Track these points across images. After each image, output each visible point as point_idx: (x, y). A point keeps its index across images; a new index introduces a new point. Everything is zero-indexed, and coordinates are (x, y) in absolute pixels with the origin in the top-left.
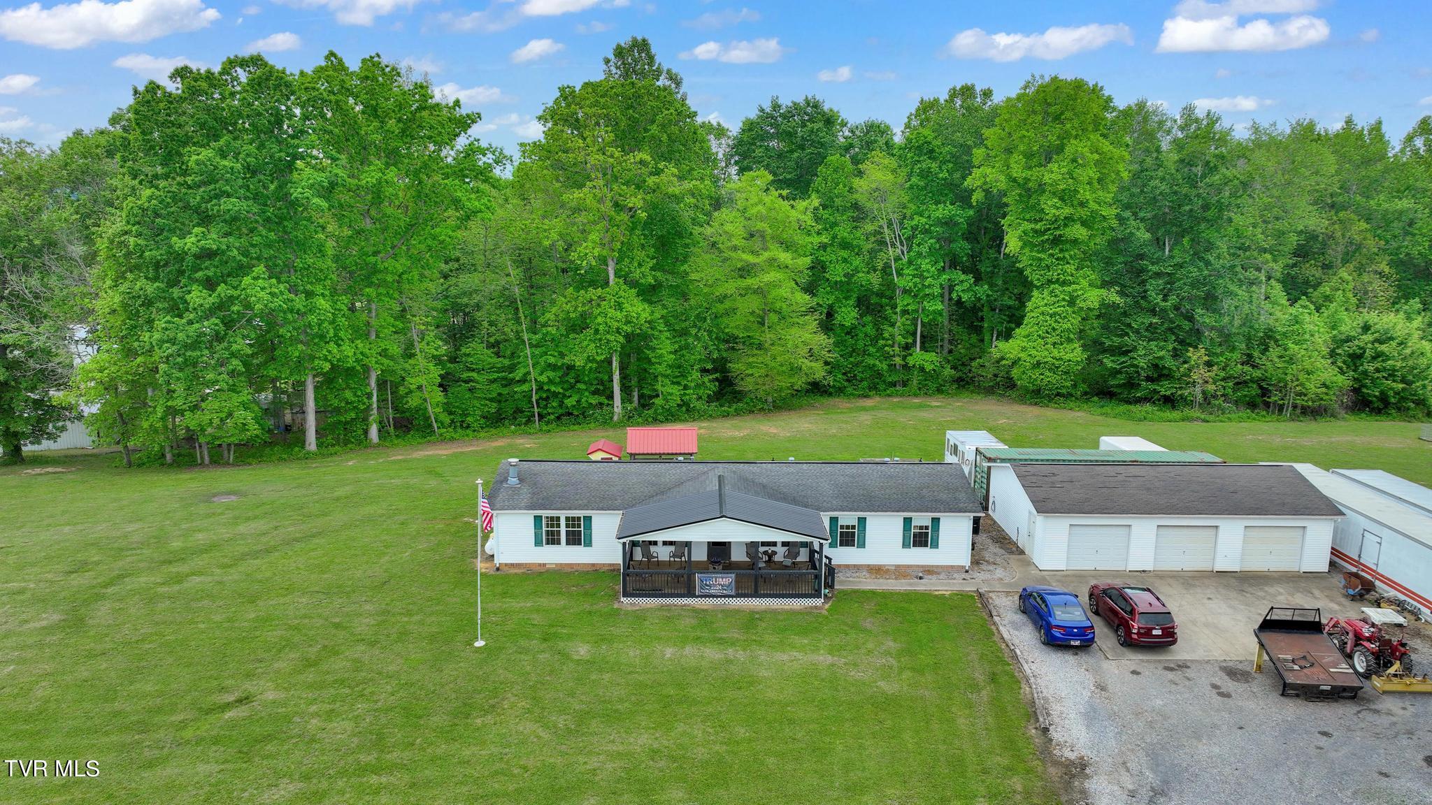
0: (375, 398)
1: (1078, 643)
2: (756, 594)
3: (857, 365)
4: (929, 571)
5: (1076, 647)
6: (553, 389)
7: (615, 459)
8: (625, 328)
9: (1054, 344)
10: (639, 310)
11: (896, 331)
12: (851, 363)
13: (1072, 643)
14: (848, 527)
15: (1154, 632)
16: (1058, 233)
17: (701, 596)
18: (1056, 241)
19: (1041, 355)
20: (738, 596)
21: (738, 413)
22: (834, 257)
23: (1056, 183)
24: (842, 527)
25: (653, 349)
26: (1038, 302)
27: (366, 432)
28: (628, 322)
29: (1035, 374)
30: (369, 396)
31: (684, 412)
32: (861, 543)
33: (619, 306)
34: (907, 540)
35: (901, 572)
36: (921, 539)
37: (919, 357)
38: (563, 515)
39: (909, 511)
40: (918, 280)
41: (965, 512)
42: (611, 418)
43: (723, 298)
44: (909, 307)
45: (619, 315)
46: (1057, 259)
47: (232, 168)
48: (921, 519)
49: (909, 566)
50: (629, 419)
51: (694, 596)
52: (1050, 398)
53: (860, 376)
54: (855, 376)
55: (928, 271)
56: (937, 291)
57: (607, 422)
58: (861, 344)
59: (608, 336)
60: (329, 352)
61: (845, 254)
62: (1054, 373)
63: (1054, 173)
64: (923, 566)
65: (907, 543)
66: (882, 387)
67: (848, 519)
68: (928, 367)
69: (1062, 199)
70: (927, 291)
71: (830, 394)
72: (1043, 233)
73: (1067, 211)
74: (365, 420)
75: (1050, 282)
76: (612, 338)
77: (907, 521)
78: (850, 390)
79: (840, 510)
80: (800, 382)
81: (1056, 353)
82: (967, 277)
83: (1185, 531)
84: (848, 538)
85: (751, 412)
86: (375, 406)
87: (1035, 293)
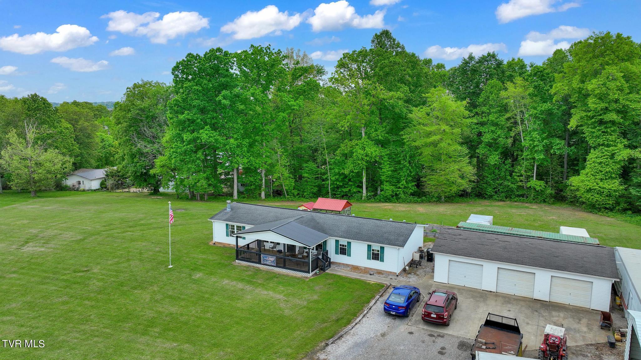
0: (264, 181)
1: (394, 313)
2: (284, 267)
3: (501, 185)
4: (380, 272)
5: (393, 315)
6: (338, 183)
7: (309, 210)
8: (366, 158)
9: (601, 180)
10: (374, 151)
11: (521, 169)
12: (497, 184)
13: (391, 313)
14: (343, 246)
15: (432, 316)
16: (601, 117)
17: (263, 264)
18: (601, 122)
19: (591, 185)
20: (277, 266)
21: (422, 202)
22: (487, 130)
23: (593, 90)
24: (341, 245)
25: (381, 169)
26: (592, 156)
27: (260, 194)
28: (366, 156)
29: (589, 196)
30: (261, 180)
31: (394, 198)
32: (349, 253)
33: (364, 148)
34: (369, 256)
35: (366, 271)
36: (376, 256)
37: (535, 183)
38: (236, 224)
39: (370, 242)
40: (531, 142)
41: (396, 246)
42: (361, 198)
43: (417, 148)
44: (528, 157)
45: (362, 152)
46: (602, 132)
47: (197, 90)
48: (376, 247)
49: (371, 269)
50: (369, 199)
51: (261, 264)
52: (599, 210)
53: (501, 190)
54: (499, 190)
55: (536, 138)
56: (540, 148)
57: (360, 200)
58: (503, 174)
59: (358, 162)
60: (237, 160)
61: (493, 128)
62: (601, 195)
63: (592, 85)
64: (377, 270)
65: (369, 257)
66: (513, 197)
67: (343, 241)
68: (538, 188)
69: (600, 99)
70: (536, 148)
71: (485, 198)
72: (593, 117)
73: (603, 105)
74: (260, 189)
75: (599, 145)
76: (360, 162)
77: (369, 246)
78: (495, 197)
79: (340, 237)
80: (454, 189)
81: (601, 184)
82: (561, 142)
83: (516, 273)
84: (343, 250)
85: (430, 202)
86: (264, 184)
87: (592, 151)
